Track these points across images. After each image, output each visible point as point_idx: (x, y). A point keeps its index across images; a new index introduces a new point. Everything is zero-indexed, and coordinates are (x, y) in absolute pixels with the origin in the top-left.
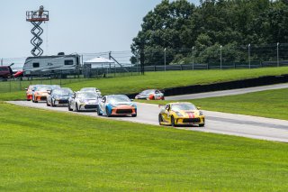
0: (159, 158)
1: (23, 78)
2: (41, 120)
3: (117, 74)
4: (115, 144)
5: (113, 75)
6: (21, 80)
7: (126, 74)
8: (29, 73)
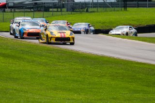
0: (140, 95)
1: (6, 10)
2: (23, 52)
3: (100, 9)
4: (96, 80)
5: (95, 9)
6: (4, 11)
7: (108, 9)
8: (12, 5)
